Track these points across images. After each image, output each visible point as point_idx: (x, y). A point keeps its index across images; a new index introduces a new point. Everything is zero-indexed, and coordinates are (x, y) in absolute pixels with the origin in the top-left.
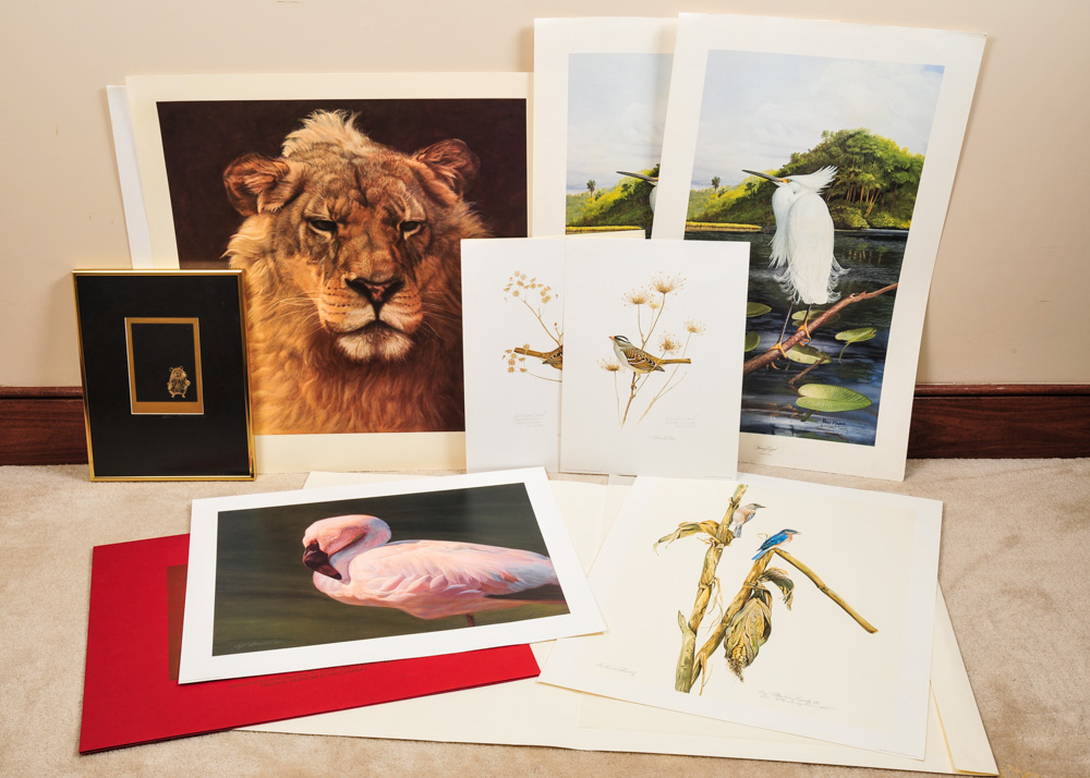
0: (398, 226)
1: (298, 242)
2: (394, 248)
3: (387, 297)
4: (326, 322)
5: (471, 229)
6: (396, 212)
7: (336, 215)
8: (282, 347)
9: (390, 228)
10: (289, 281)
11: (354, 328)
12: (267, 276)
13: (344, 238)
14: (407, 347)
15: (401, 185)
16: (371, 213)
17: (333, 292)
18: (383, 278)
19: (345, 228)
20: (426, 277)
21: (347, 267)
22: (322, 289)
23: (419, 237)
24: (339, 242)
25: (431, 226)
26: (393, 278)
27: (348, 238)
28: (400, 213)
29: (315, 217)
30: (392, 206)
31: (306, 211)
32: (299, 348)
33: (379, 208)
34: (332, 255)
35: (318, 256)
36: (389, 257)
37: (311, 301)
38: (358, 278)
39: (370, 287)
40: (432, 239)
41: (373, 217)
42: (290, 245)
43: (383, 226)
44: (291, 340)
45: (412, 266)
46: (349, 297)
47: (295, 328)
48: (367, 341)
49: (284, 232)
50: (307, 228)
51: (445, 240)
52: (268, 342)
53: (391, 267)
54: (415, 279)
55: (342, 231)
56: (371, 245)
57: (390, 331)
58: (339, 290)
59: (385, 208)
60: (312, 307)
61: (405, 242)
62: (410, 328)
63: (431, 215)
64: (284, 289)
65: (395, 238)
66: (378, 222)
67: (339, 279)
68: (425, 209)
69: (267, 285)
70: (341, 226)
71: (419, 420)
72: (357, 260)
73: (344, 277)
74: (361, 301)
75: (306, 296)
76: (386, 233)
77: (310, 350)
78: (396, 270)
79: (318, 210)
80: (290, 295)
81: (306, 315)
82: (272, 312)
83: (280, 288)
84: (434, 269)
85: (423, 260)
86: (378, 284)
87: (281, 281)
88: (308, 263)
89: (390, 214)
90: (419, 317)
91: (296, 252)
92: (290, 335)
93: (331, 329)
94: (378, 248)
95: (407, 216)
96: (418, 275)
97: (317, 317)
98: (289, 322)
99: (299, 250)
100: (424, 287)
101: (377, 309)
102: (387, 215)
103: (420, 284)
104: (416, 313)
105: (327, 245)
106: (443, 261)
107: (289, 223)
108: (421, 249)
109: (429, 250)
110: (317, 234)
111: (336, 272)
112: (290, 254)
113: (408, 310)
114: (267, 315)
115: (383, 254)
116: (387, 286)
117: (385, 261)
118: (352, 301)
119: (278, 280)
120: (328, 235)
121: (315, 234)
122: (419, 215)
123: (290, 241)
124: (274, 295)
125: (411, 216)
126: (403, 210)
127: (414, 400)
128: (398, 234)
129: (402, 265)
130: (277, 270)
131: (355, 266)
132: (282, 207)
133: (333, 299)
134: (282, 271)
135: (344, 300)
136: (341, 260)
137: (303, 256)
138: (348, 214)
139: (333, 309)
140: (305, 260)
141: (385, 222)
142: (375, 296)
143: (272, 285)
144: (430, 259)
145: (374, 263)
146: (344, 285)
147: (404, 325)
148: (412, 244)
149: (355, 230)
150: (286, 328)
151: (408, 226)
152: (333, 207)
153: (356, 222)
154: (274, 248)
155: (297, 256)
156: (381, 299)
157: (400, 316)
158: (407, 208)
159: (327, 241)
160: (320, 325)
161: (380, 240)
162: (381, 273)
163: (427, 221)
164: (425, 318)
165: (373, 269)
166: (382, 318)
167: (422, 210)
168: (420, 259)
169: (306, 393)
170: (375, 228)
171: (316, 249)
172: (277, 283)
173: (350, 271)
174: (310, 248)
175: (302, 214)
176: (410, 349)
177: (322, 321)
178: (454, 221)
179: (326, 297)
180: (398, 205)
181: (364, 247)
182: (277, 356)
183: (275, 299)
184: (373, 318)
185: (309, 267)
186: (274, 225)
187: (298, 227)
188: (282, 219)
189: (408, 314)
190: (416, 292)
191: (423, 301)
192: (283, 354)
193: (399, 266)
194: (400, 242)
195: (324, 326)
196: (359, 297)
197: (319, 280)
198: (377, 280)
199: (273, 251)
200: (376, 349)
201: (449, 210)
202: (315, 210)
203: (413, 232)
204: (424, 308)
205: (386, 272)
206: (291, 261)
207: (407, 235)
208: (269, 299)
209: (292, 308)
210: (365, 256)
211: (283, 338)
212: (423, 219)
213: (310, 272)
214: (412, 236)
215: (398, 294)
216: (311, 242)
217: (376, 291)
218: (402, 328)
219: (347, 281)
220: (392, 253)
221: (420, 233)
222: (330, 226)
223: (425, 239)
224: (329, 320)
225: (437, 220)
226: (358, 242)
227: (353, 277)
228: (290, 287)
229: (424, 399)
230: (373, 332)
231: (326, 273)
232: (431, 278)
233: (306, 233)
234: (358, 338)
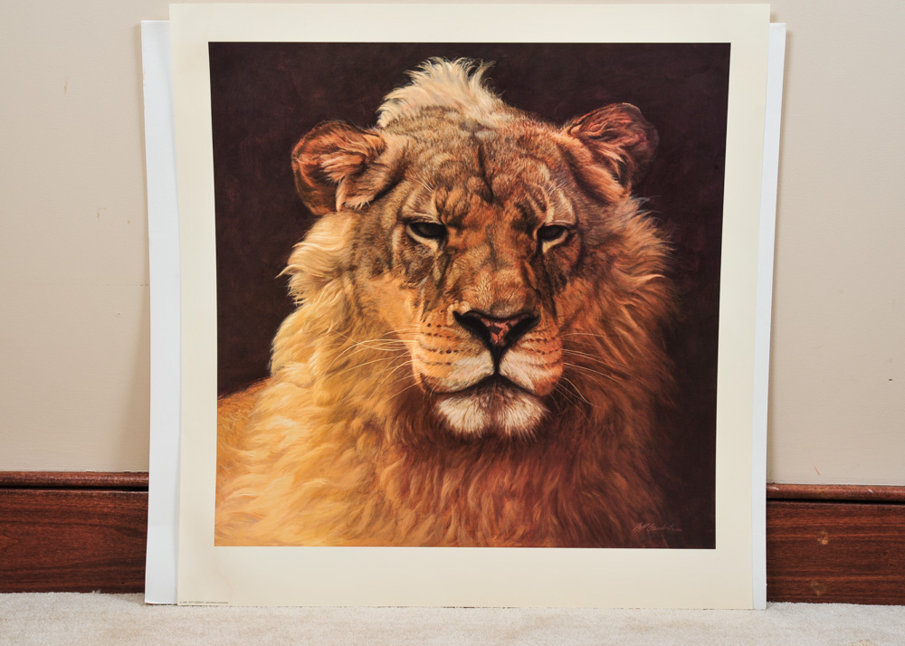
0: (535, 233)
1: (389, 254)
2: (527, 265)
3: (512, 340)
4: (422, 376)
5: (639, 238)
6: (533, 212)
7: (447, 215)
8: (354, 413)
9: (523, 236)
10: (372, 314)
11: (462, 385)
12: (341, 305)
13: (456, 249)
14: (537, 416)
15: (543, 171)
16: (498, 213)
17: (433, 330)
18: (508, 311)
19: (459, 234)
20: (571, 310)
21: (457, 293)
22: (419, 325)
23: (564, 249)
24: (449, 256)
25: (582, 234)
26: (523, 312)
27: (460, 251)
28: (538, 212)
29: (417, 218)
30: (528, 203)
31: (405, 208)
32: (379, 415)
33: (509, 205)
34: (437, 275)
35: (418, 276)
36: (518, 279)
37: (402, 345)
38: (472, 311)
39: (488, 324)
40: (583, 253)
41: (500, 219)
42: (378, 260)
43: (513, 233)
44: (369, 403)
45: (552, 294)
46: (458, 339)
47: (376, 384)
48: (480, 406)
49: (371, 240)
50: (405, 234)
51: (601, 255)
52: (335, 405)
53: (521, 294)
54: (554, 313)
55: (454, 239)
56: (494, 261)
57: (514, 392)
58: (443, 328)
59: (518, 206)
60: (403, 353)
61: (543, 257)
62: (543, 388)
63: (584, 217)
64: (364, 325)
65: (529, 250)
66: (507, 226)
67: (445, 311)
68: (575, 208)
69: (341, 319)
70: (452, 231)
71: (551, 529)
72: (473, 283)
73: (451, 308)
74: (475, 346)
75: (394, 336)
76: (516, 243)
77: (395, 419)
78: (528, 299)
79: (422, 208)
80: (372, 334)
81: (394, 365)
82: (344, 359)
83: (359, 323)
84: (583, 298)
85: (568, 285)
86: (501, 320)
87: (360, 314)
88: (402, 287)
89: (525, 215)
90: (556, 371)
91: (386, 270)
92: (369, 394)
93: (428, 387)
94: (504, 265)
95: (549, 219)
96: (559, 307)
97: (409, 369)
98: (368, 375)
99: (390, 268)
100: (567, 326)
101: (497, 358)
102: (519, 216)
103: (561, 320)
104: (553, 365)
105: (430, 260)
106: (597, 286)
107: (378, 226)
108: (565, 268)
109: (577, 269)
110: (417, 243)
111: (441, 301)
112: (377, 272)
113: (543, 360)
114: (337, 364)
115: (510, 274)
116: (513, 323)
117: (512, 285)
118: (462, 345)
119: (356, 311)
120: (433, 245)
121: (414, 243)
122: (567, 216)
123: (379, 253)
124: (348, 334)
125: (555, 217)
126: (544, 209)
127: (545, 497)
128: (534, 245)
129: (537, 292)
130: (357, 297)
131: (469, 292)
132: (372, 202)
133: (434, 342)
134: (363, 299)
135: (450, 344)
136: (450, 282)
137: (396, 276)
138: (464, 214)
139: (434, 357)
140: (397, 282)
141: (516, 226)
142: (496, 338)
143: (348, 320)
144: (578, 284)
145: (496, 289)
146: (451, 321)
147: (534, 383)
148: (553, 259)
149: (473, 237)
150: (363, 385)
151: (549, 232)
152: (444, 203)
153: (475, 226)
154: (355, 263)
155: (387, 277)
156: (503, 343)
157: (529, 369)
158: (549, 205)
159: (431, 254)
160: (412, 380)
161: (508, 253)
162: (506, 303)
163: (576, 226)
164: (566, 372)
165: (495, 297)
166: (503, 372)
167: (570, 210)
168: (564, 282)
169: (386, 484)
170: (502, 235)
171: (415, 266)
172: (355, 316)
173: (461, 300)
174: (406, 264)
175: (399, 213)
176: (543, 419)
177: (416, 375)
178: (616, 226)
179: (423, 338)
180: (537, 201)
181: (484, 264)
182: (347, 426)
183: (351, 340)
184: (490, 371)
185: (403, 293)
186: (357, 229)
187: (391, 232)
188: (369, 221)
189: (541, 367)
190: (555, 333)
191: (565, 345)
192: (357, 423)
193: (533, 293)
194: (535, 257)
195: (419, 382)
196: (472, 340)
197: (415, 313)
198: (499, 313)
199: (352, 268)
200: (492, 419)
201: (610, 209)
202: (417, 208)
203: (556, 242)
204: (565, 357)
205: (514, 302)
206: (378, 283)
207: (546, 246)
208: (341, 340)
209: (374, 354)
210: (484, 279)
211: (357, 400)
212: (571, 222)
213: (403, 300)
214: (554, 248)
215: (529, 336)
216: (408, 255)
217: (497, 330)
218: (532, 387)
219: (456, 314)
220: (524, 274)
221: (566, 243)
222: (437, 232)
223: (572, 253)
224: (427, 372)
225: (591, 225)
226: (476, 256)
227: (465, 308)
228: (374, 322)
229: (561, 496)
230: (490, 392)
231: (427, 302)
232: (578, 311)
233: (402, 242)
234: (467, 402)
